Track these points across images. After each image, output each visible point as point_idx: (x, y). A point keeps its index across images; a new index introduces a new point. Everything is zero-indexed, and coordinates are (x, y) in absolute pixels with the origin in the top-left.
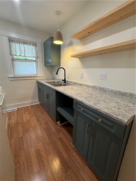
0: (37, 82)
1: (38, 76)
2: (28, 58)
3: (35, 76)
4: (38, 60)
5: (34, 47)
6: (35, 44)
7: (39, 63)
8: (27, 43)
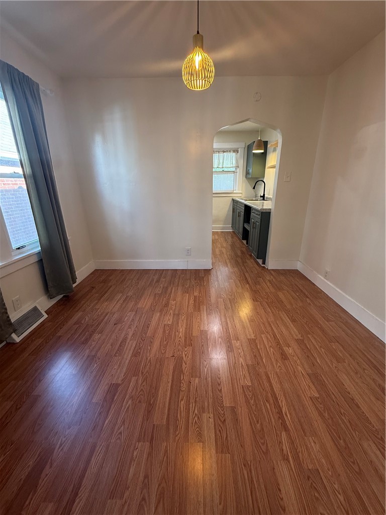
0: (233, 200)
1: (235, 192)
2: (226, 170)
3: (231, 192)
4: (238, 170)
5: (234, 154)
6: (236, 151)
7: (238, 173)
8: (227, 151)
